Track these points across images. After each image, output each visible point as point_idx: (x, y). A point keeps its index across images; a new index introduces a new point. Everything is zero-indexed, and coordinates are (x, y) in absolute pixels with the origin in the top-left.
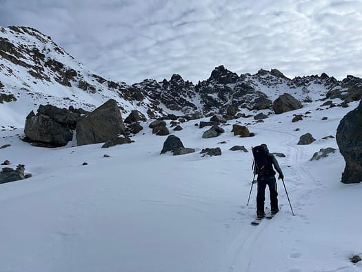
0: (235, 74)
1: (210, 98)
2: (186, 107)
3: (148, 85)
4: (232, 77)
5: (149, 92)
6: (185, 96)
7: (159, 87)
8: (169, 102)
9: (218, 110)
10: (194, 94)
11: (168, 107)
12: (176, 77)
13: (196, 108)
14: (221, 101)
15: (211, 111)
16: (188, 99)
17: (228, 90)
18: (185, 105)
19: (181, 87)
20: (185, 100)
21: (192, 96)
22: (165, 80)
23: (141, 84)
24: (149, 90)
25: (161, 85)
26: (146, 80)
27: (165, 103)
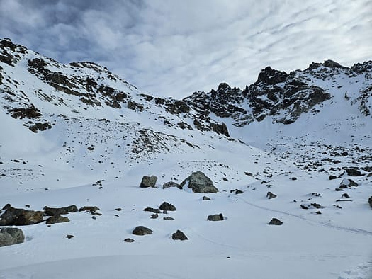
0: (284, 72)
1: (260, 101)
2: (235, 113)
3: (198, 97)
4: (281, 76)
5: (198, 104)
6: (234, 102)
7: (208, 97)
8: (219, 111)
9: (269, 112)
10: (242, 99)
11: (218, 116)
12: (223, 86)
13: (246, 113)
14: (272, 102)
15: (262, 114)
16: (236, 105)
17: (278, 89)
18: (234, 111)
19: (229, 94)
20: (234, 106)
21: (241, 101)
22: (213, 90)
23: (190, 97)
24: (199, 101)
25: (209, 95)
26: (195, 93)
27: (214, 112)
